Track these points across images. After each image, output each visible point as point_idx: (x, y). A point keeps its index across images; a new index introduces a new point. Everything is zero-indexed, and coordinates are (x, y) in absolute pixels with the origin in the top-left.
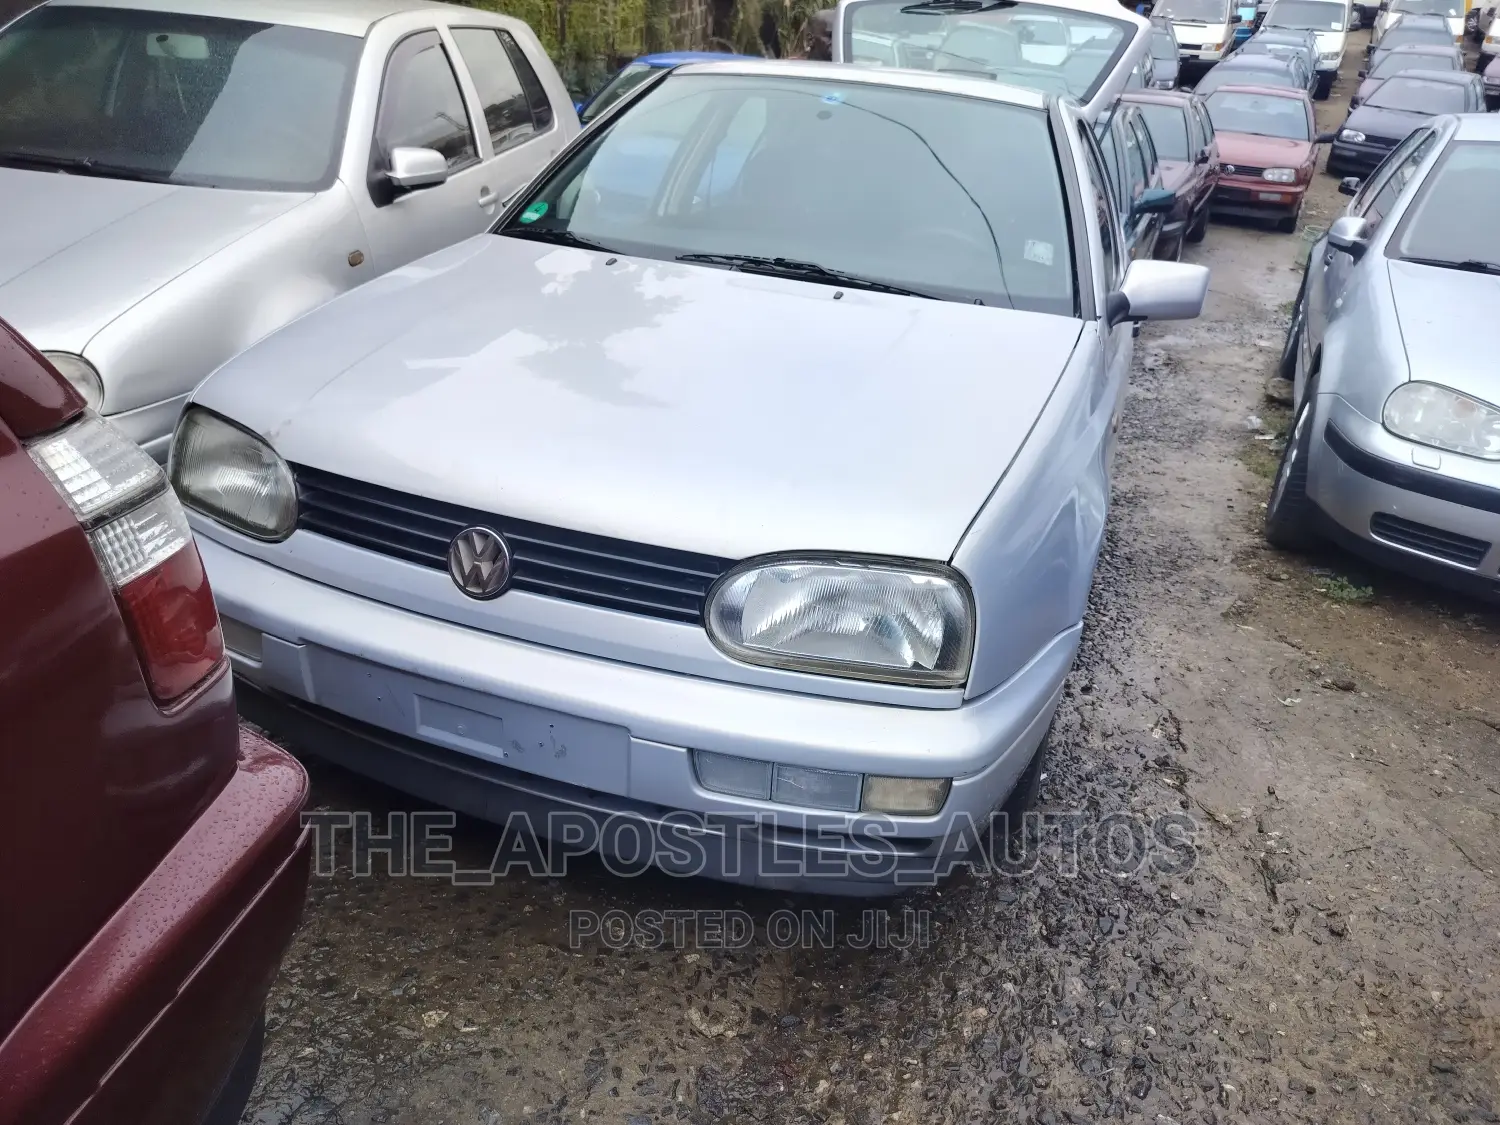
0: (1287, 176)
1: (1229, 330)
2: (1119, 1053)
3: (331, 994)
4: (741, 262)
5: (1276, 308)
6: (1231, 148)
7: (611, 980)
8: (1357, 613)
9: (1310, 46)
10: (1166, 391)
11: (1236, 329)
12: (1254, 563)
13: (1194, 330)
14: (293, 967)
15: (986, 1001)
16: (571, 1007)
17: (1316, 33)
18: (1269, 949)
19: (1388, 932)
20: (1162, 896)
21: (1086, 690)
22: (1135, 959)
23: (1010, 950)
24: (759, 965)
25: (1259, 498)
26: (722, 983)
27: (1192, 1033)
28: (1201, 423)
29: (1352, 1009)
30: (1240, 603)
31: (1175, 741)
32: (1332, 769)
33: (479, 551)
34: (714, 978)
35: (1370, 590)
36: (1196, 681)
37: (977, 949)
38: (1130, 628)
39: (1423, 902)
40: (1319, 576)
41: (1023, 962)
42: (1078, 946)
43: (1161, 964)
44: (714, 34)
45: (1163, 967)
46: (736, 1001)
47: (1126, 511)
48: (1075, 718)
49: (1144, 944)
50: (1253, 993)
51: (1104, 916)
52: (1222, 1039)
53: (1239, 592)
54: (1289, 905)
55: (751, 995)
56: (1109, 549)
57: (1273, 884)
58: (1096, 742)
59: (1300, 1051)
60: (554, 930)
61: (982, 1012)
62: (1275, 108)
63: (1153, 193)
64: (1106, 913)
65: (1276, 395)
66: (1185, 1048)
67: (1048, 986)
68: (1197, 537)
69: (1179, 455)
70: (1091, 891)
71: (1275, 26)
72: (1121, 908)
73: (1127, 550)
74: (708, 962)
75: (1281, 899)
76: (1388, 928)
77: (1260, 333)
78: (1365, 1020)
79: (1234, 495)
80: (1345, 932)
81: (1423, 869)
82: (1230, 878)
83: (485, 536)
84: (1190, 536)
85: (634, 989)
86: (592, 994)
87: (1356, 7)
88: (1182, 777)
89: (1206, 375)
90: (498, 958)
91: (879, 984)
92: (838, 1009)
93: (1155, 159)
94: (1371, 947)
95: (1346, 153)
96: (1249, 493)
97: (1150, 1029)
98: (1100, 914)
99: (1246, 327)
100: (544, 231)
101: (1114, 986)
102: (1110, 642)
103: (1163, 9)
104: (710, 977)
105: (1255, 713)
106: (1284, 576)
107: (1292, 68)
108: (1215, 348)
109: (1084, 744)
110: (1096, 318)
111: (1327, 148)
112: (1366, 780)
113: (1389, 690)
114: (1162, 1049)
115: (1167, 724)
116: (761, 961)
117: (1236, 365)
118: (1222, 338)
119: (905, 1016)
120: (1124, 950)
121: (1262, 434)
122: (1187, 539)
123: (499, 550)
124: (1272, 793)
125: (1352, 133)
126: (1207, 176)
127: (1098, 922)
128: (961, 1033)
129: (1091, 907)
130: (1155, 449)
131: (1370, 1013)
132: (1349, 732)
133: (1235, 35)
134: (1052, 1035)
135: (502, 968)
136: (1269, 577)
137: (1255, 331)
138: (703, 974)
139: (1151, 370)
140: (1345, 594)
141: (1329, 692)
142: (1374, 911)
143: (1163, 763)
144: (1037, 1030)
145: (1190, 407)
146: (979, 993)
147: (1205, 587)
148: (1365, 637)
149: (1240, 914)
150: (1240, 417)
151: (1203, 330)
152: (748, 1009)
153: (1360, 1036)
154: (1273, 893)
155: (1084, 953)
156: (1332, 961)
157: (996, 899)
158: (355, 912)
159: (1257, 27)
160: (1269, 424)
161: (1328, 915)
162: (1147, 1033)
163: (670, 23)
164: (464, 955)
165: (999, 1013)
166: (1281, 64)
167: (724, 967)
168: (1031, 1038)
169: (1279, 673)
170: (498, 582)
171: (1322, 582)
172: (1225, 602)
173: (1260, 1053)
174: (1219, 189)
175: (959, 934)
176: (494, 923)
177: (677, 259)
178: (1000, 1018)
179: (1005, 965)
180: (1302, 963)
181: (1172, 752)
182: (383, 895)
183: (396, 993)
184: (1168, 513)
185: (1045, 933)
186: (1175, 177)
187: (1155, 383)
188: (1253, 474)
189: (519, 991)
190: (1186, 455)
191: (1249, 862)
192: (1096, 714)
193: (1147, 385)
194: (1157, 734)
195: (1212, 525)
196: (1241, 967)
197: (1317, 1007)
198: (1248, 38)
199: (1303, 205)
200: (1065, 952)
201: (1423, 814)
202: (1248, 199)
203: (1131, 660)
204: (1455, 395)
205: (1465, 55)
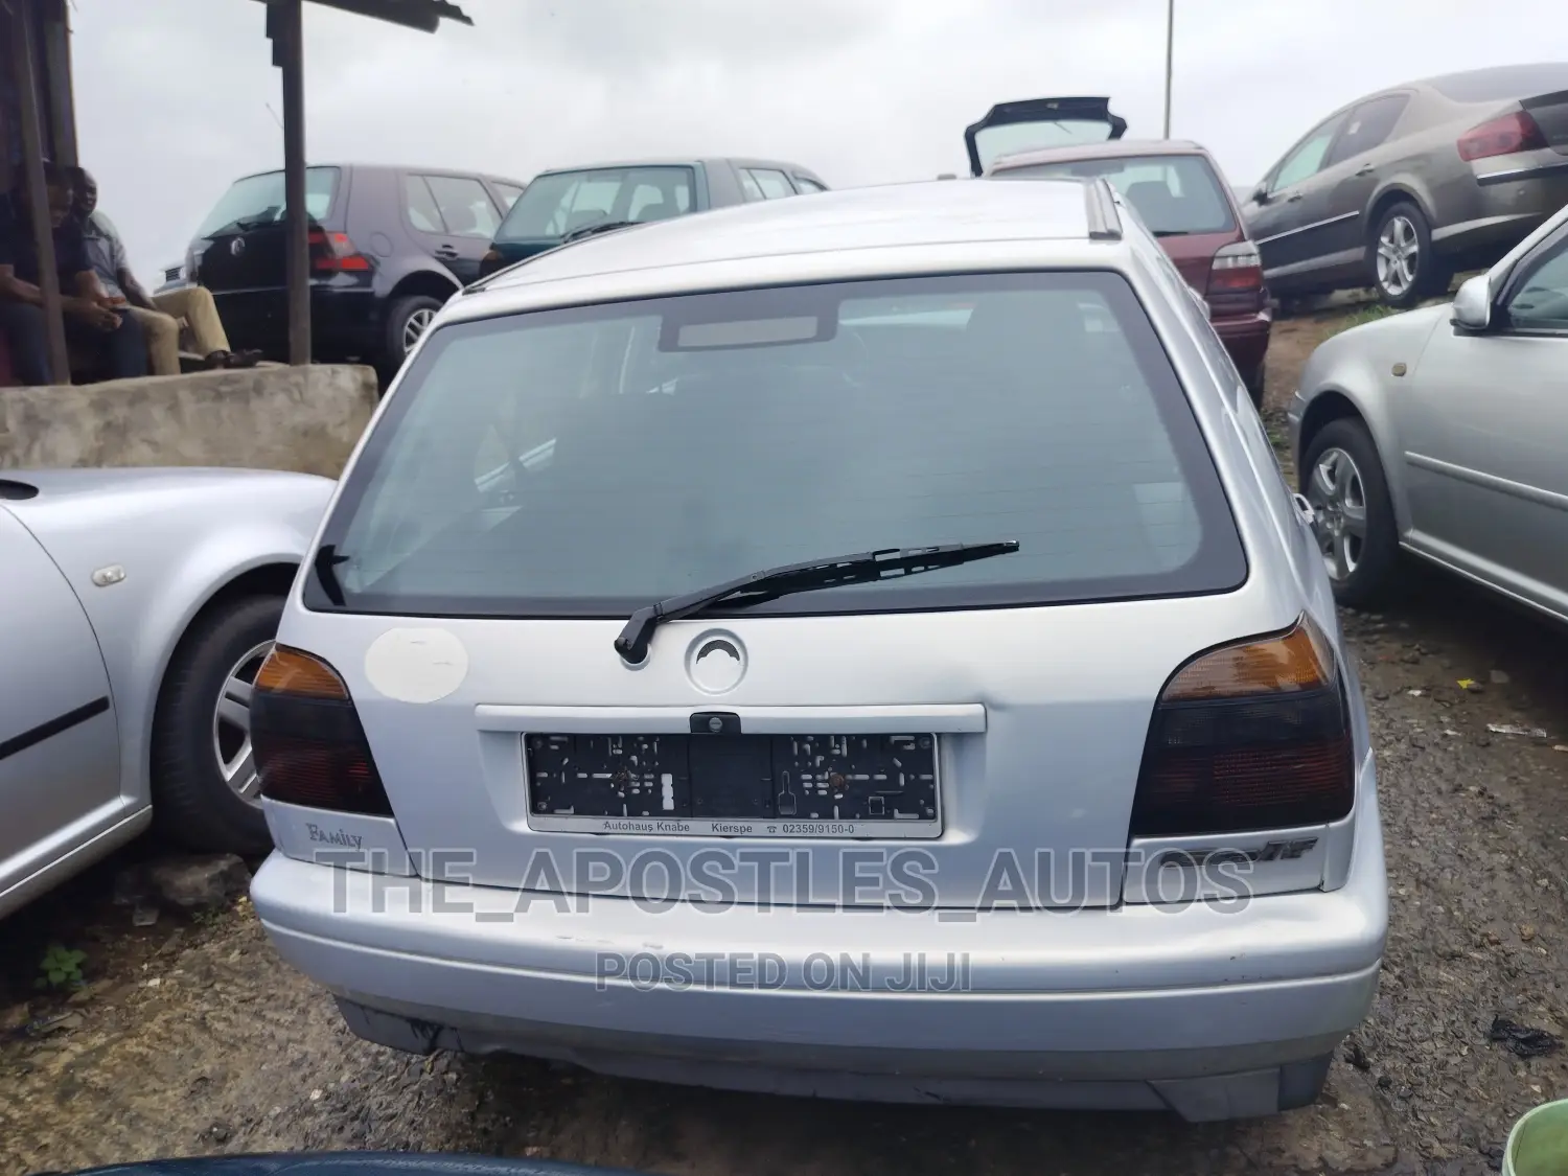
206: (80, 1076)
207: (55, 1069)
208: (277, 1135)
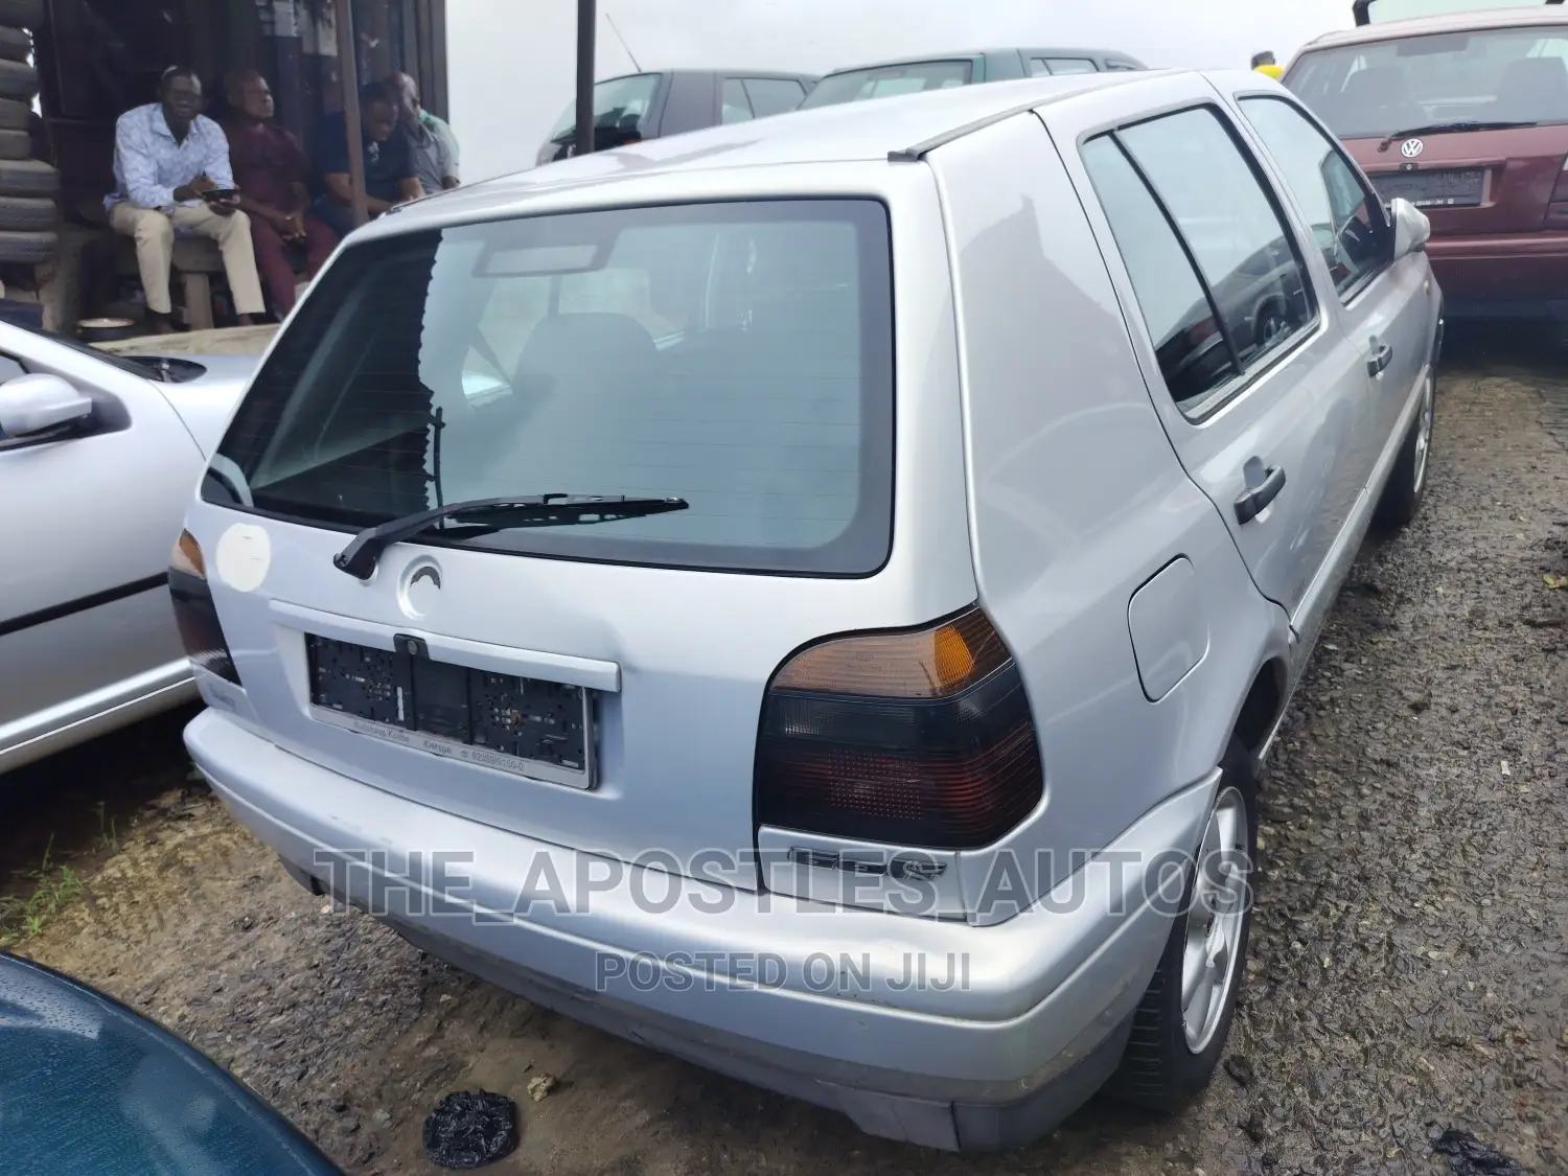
206: (181, 854)
207: (170, 845)
208: (283, 935)
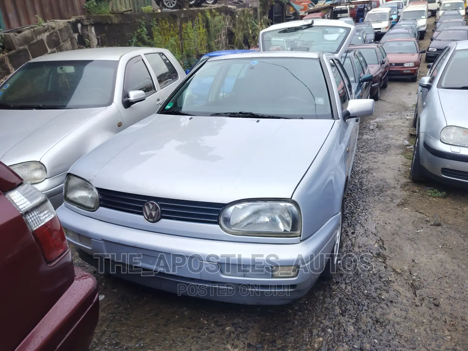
0: (412, 65)
1: (397, 115)
2: (366, 349)
3: (118, 347)
4: (229, 114)
5: (412, 106)
6: (392, 58)
7: (203, 337)
8: (441, 200)
9: (415, 24)
10: (377, 136)
11: (399, 114)
12: (408, 187)
13: (385, 116)
14: (106, 339)
15: (322, 335)
16: (191, 347)
17: (417, 20)
18: (414, 312)
19: (454, 304)
20: (379, 297)
21: (353, 233)
22: (370, 318)
23: (330, 318)
24: (249, 329)
25: (408, 166)
26: (238, 335)
27: (389, 341)
28: (389, 145)
29: (442, 330)
30: (403, 201)
31: (382, 247)
32: (433, 252)
33: (151, 208)
34: (235, 335)
35: (445, 193)
36: (388, 227)
37: (319, 319)
38: (367, 212)
39: (465, 293)
40: (429, 190)
41: (334, 322)
42: (352, 315)
43: (379, 319)
44: (229, 44)
45: (380, 320)
46: (242, 341)
47: (365, 175)
48: (349, 242)
49: (373, 313)
50: (409, 327)
51: (360, 305)
52: (399, 343)
53: (402, 197)
54: (420, 297)
55: (247, 339)
56: (360, 187)
57: (415, 291)
58: (357, 249)
59: (425, 345)
60: (185, 323)
61: (321, 339)
62: (405, 44)
63: (366, 75)
64: (361, 304)
65: (413, 133)
66: (387, 346)
67: (342, 329)
68: (388, 181)
69: (383, 156)
70: (355, 298)
71: (404, 20)
72: (365, 302)
73: (366, 187)
74: (233, 330)
75: (418, 295)
76: (453, 302)
77: (407, 114)
78: (447, 333)
79: (401, 166)
80: (439, 305)
81: (465, 282)
82: (401, 290)
83: (152, 204)
84: (386, 181)
85: (210, 339)
86: (197, 342)
87: (429, 10)
88: (385, 258)
89: (389, 129)
90: (168, 332)
91: (288, 332)
92: (275, 341)
93: (366, 65)
94: (448, 309)
95: (431, 55)
96: (405, 165)
97: (376, 340)
98: (359, 305)
99: (402, 113)
100: (172, 111)
101: (364, 328)
102: (361, 217)
103: (368, 19)
104: (234, 334)
105: (408, 236)
106: (417, 191)
107: (410, 32)
108: (392, 121)
109: (353, 251)
110: (339, 119)
111: (425, 54)
112: (444, 254)
113: (453, 224)
114: (380, 347)
115: (380, 242)
116: (250, 328)
117: (400, 125)
118: (394, 117)
119: (296, 342)
120: (367, 316)
121: (409, 146)
122: (385, 182)
123: (157, 208)
124: (414, 261)
125: (432, 49)
126: (385, 68)
127: (358, 307)
128: (314, 346)
129: (356, 303)
130: (374, 154)
131: (449, 331)
132: (439, 239)
133: (391, 24)
134: (344, 345)
135: (169, 336)
136: (412, 191)
137: (405, 114)
138: (232, 333)
139: (372, 130)
140: (437, 195)
141: (432, 227)
142: (449, 297)
143: (379, 255)
144: (339, 344)
145: (385, 140)
146: (320, 333)
147: (391, 197)
148: (445, 208)
149: (405, 301)
150: (402, 141)
151: (388, 115)
152: (246, 343)
153: (445, 338)
154: (415, 294)
155: (354, 318)
156: (436, 314)
157: (325, 303)
158: (124, 321)
159: (398, 21)
160: (411, 143)
161: (434, 299)
162: (375, 342)
163: (215, 42)
164: (157, 333)
165: (326, 339)
166: (406, 31)
167: (238, 331)
168: (337, 346)
169: (416, 222)
170: (158, 217)
171: (429, 191)
172: (398, 201)
173: (412, 346)
174: (390, 71)
175: (313, 315)
176: (166, 322)
177: (211, 115)
178: (327, 341)
179: (328, 323)
180: (425, 316)
181: (381, 251)
182: (133, 316)
183: (137, 345)
184: (379, 174)
185: (341, 312)
186: (374, 70)
187: (374, 133)
188: (407, 159)
189: (174, 343)
190: (385, 155)
191: (407, 284)
192: (356, 240)
193: (371, 134)
194: (376, 245)
195: (394, 177)
196: (405, 319)
197: (431, 330)
198: (395, 24)
199: (418, 73)
200: (348, 318)
201: (464, 264)
202: (400, 73)
203: (367, 222)
204: (462, 129)
205: (466, 21)
